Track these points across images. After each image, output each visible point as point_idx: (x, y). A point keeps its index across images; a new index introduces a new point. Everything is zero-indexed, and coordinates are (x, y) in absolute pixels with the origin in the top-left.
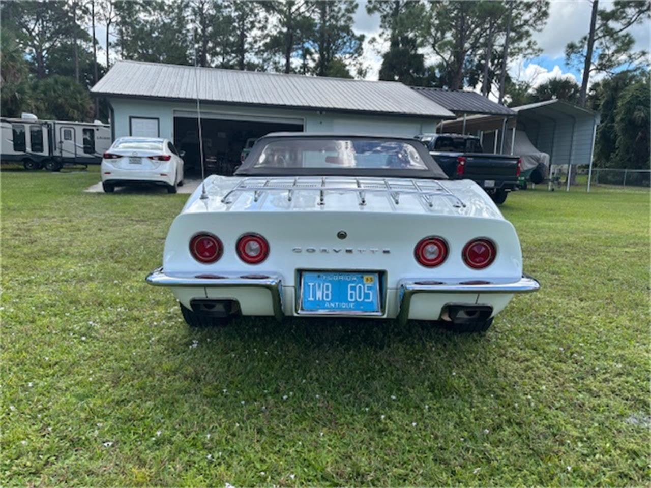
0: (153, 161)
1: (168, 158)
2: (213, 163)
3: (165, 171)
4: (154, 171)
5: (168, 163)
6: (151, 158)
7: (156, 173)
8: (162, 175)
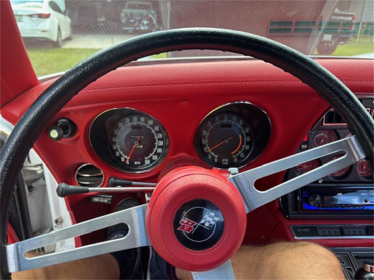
0: (34, 19)
1: (47, 16)
2: (103, 22)
3: (46, 28)
4: (36, 28)
5: (48, 21)
6: (31, 16)
7: (37, 30)
8: (43, 31)
